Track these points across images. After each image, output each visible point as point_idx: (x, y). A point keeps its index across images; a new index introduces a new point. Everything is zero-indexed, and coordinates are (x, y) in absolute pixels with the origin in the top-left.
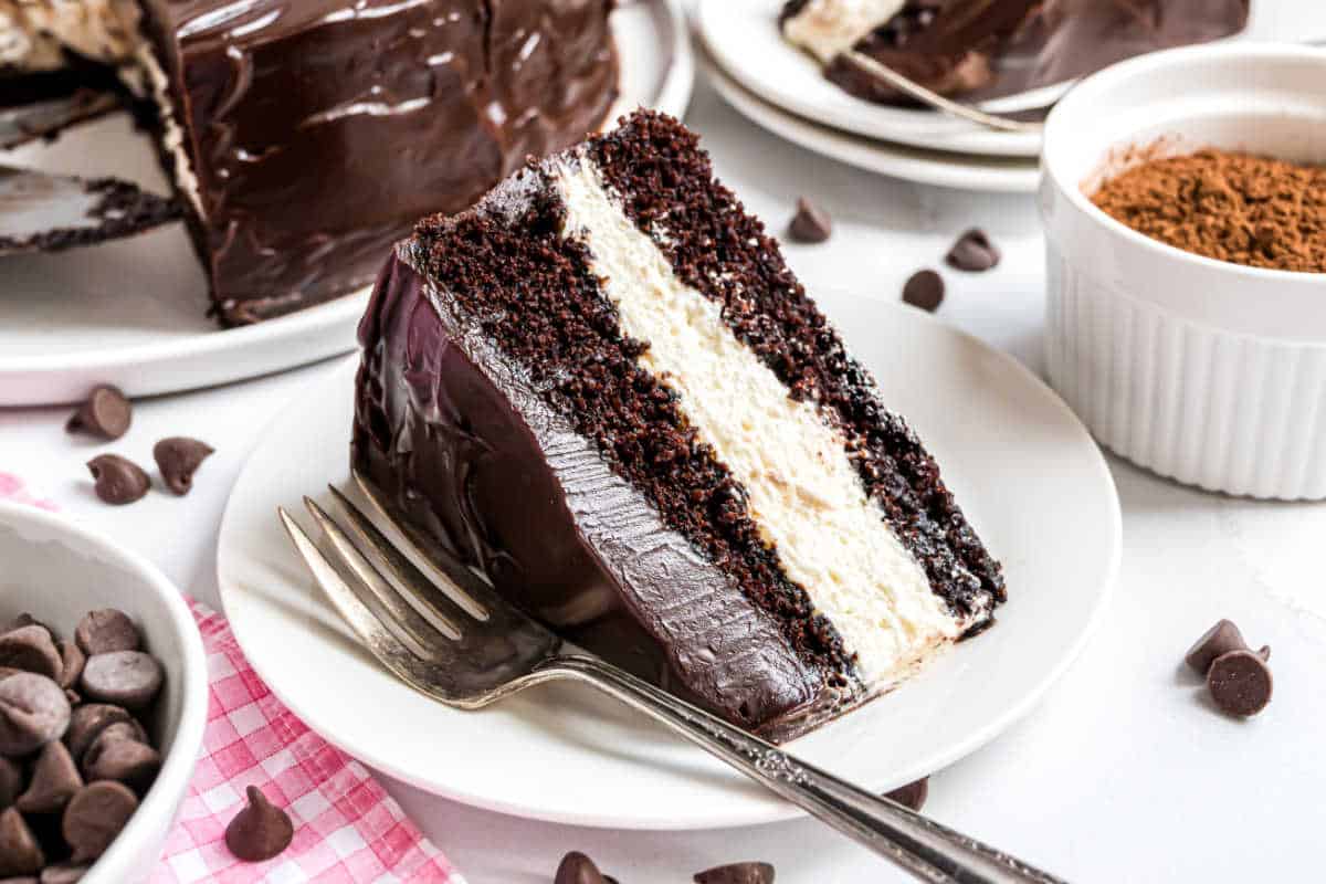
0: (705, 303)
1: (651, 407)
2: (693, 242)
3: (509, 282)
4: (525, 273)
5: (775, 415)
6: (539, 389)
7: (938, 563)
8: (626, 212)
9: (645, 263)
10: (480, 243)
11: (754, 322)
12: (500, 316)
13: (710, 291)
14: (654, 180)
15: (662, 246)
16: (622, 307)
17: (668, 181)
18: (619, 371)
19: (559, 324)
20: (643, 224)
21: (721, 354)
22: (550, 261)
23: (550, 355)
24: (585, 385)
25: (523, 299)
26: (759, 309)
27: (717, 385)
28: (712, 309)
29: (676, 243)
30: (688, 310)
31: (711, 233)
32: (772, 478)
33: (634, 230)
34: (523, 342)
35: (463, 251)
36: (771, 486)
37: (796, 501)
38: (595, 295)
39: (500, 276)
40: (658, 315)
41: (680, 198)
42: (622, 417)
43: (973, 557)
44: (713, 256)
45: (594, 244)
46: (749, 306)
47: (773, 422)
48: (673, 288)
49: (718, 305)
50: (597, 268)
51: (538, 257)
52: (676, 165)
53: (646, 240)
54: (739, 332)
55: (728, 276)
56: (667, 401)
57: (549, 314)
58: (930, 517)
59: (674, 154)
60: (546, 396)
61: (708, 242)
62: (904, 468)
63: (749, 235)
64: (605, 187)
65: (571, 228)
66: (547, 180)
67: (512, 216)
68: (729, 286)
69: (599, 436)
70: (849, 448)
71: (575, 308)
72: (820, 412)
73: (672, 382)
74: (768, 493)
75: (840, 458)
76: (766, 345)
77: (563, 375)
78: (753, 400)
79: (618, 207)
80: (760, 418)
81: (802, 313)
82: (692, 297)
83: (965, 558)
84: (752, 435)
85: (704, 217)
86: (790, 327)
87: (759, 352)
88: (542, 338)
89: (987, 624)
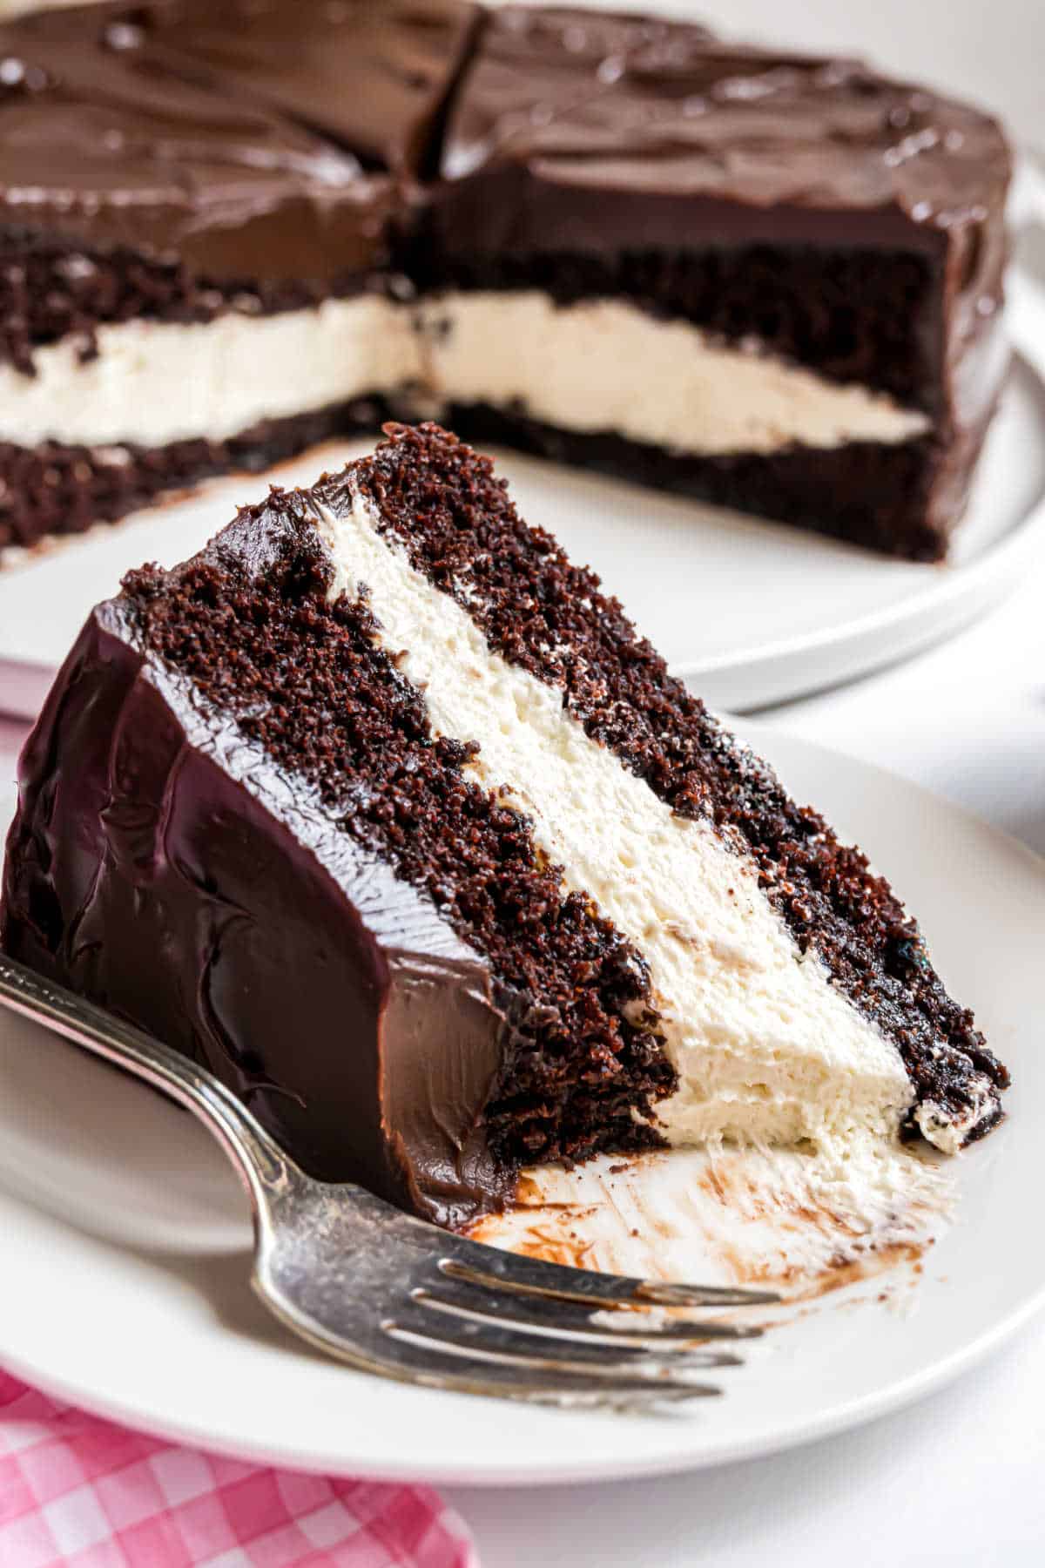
0: (541, 688)
1: (494, 838)
2: (511, 604)
3: (266, 661)
4: (286, 647)
5: (660, 840)
6: (335, 814)
7: (913, 1037)
8: (414, 564)
9: (452, 632)
10: (214, 604)
11: (611, 711)
12: (261, 709)
13: (546, 671)
14: (444, 520)
15: (472, 608)
16: (428, 694)
17: (462, 521)
18: (442, 788)
19: (345, 721)
20: (440, 577)
21: (571, 759)
22: (319, 631)
23: (341, 765)
24: (398, 807)
25: (289, 684)
26: (614, 693)
27: (576, 803)
28: (551, 695)
29: (489, 605)
30: (516, 697)
31: (532, 590)
32: (674, 934)
33: (429, 589)
34: (300, 748)
35: (192, 617)
36: (675, 946)
37: (712, 964)
38: (389, 679)
39: (251, 652)
40: (479, 707)
41: (483, 544)
42: (458, 853)
43: (956, 1026)
44: (540, 621)
45: (377, 606)
46: (601, 690)
47: (660, 851)
48: (492, 668)
49: (558, 690)
50: (387, 641)
51: (300, 624)
52: (469, 498)
53: (446, 600)
54: (591, 727)
55: (566, 649)
56: (516, 828)
57: (330, 707)
58: (889, 971)
59: (465, 484)
60: (346, 825)
61: (530, 603)
62: (841, 907)
63: (582, 591)
64: (381, 530)
65: (340, 586)
66: (300, 524)
67: (254, 568)
68: (570, 663)
69: (431, 883)
70: (764, 883)
71: (364, 697)
72: (719, 835)
73: (515, 801)
74: (673, 958)
75: (757, 898)
76: (632, 743)
77: (366, 795)
78: (627, 823)
79: (403, 556)
80: (641, 846)
81: (669, 697)
82: (519, 680)
83: (945, 1027)
84: (635, 872)
85: (519, 569)
86: (657, 718)
87: (623, 753)
88: (326, 741)
89: (996, 1118)
